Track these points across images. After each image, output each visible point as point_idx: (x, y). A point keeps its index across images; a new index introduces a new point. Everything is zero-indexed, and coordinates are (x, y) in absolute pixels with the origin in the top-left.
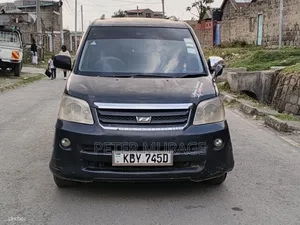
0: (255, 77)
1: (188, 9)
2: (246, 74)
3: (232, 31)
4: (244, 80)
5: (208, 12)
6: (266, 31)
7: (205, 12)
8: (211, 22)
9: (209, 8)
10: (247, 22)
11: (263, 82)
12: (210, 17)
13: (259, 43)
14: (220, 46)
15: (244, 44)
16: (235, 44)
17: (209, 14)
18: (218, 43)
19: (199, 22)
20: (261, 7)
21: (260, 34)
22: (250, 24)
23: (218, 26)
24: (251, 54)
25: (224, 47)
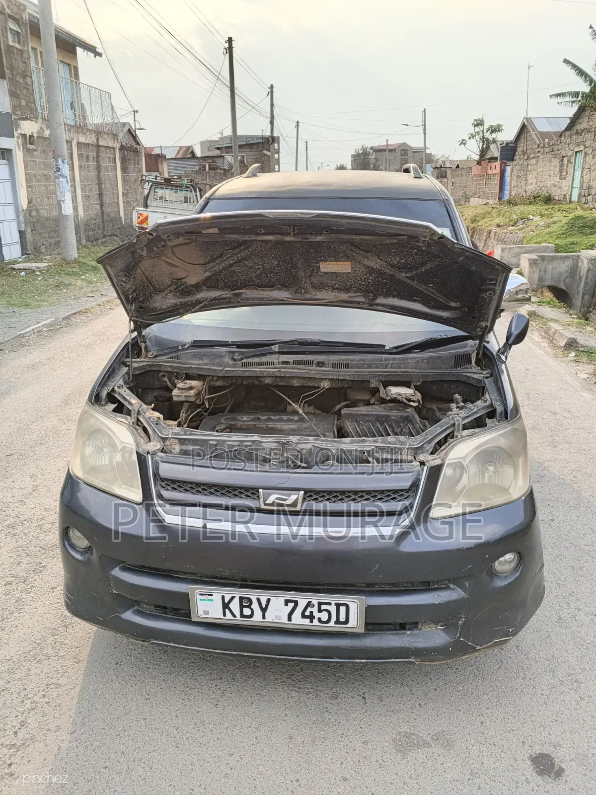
0: (568, 263)
1: (463, 142)
2: (553, 259)
3: (529, 177)
4: (550, 267)
5: (492, 147)
6: (586, 178)
7: (488, 148)
8: (498, 164)
9: (494, 141)
10: (556, 162)
11: (583, 272)
12: (497, 154)
13: (575, 198)
14: (509, 202)
15: (548, 200)
16: (535, 199)
17: (495, 151)
18: (506, 197)
19: (479, 163)
20: (580, 139)
21: (577, 184)
22: (562, 166)
23: (508, 169)
24: (561, 218)
25: (515, 204)
